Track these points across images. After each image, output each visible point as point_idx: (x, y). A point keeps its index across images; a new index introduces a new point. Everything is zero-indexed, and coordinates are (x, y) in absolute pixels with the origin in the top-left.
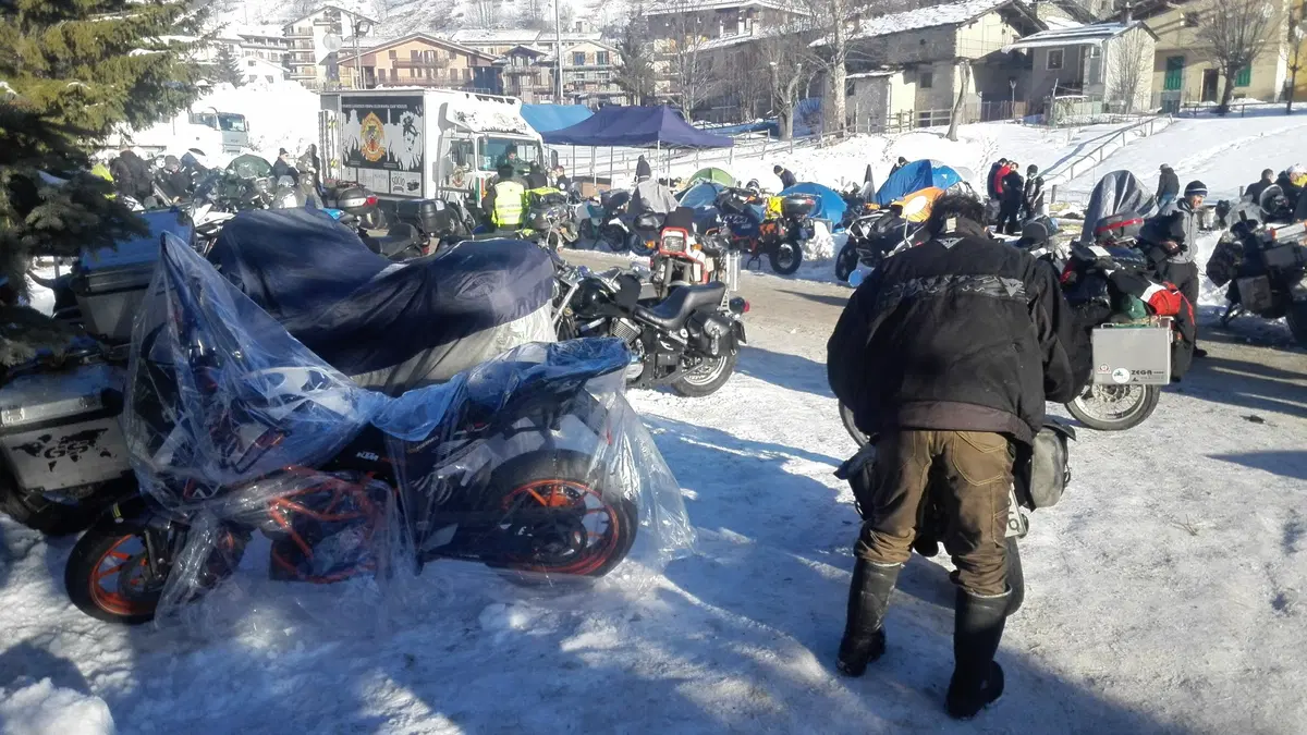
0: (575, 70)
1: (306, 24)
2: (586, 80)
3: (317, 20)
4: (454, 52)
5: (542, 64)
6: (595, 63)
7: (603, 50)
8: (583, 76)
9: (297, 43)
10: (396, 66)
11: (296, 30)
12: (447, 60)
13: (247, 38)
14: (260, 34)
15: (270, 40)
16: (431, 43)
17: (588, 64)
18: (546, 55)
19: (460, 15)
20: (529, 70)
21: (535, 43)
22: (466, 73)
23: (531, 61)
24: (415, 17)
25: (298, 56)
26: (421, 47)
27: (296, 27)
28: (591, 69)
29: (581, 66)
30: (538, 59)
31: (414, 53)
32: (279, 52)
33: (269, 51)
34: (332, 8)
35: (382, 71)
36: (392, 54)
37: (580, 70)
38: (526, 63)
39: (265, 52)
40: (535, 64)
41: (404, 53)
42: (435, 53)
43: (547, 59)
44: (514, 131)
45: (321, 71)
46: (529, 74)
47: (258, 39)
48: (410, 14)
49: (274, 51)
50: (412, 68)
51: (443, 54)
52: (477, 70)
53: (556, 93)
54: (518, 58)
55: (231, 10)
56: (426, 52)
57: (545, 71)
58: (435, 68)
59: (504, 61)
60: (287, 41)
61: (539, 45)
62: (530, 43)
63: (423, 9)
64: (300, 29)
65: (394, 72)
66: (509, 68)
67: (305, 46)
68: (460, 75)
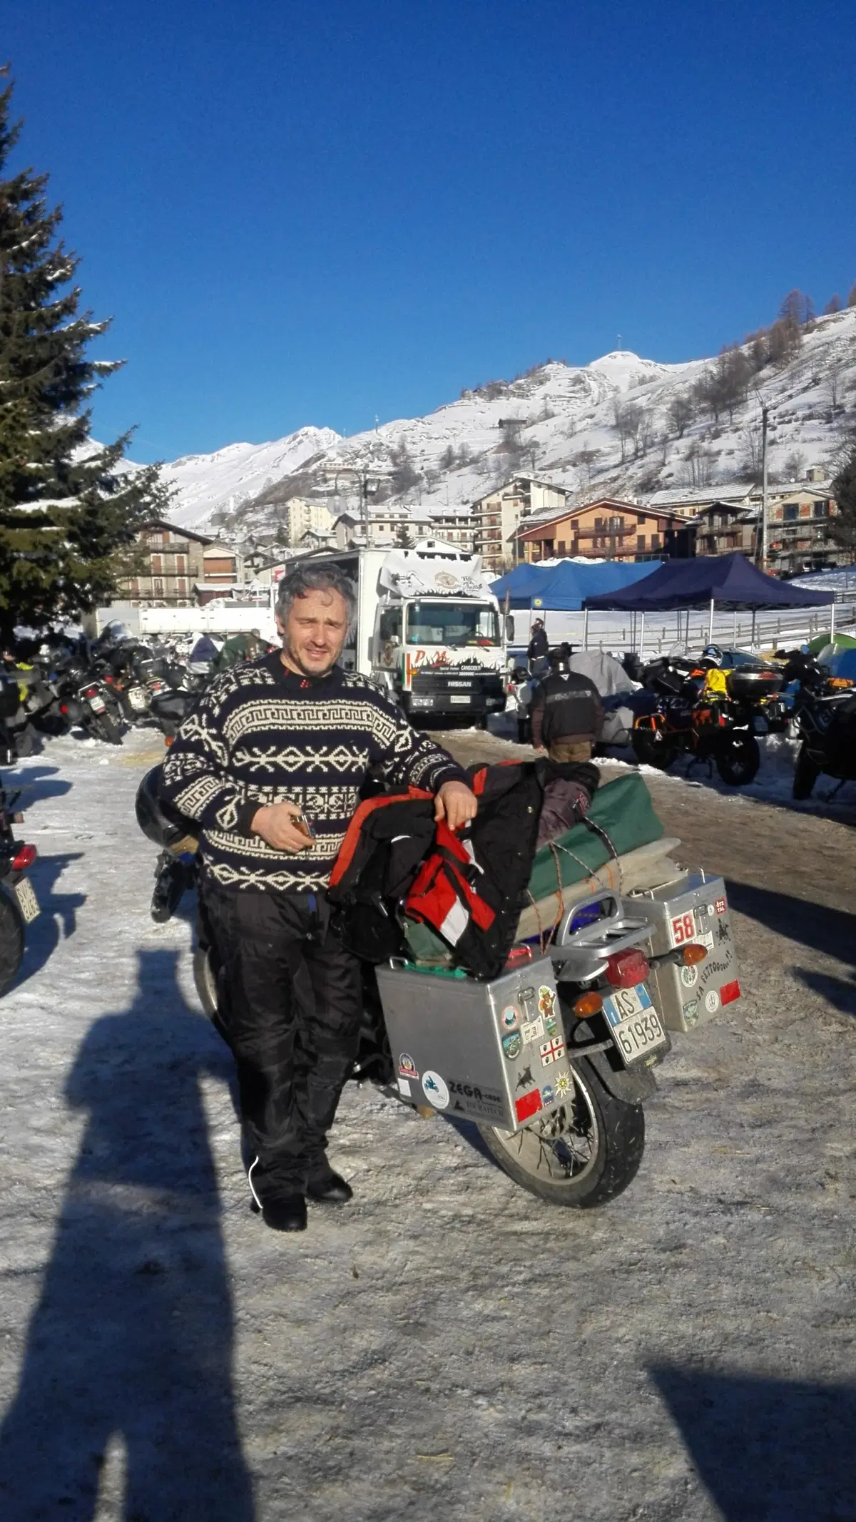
0: (785, 526)
1: (495, 499)
2: (798, 536)
3: (506, 494)
4: (642, 517)
5: (745, 522)
6: (811, 516)
7: (823, 499)
8: (794, 532)
9: (485, 520)
10: (578, 536)
11: (484, 507)
12: (634, 526)
13: (437, 519)
14: (451, 514)
15: (461, 519)
16: (618, 509)
17: (801, 518)
18: (750, 511)
19: (671, 475)
20: (729, 529)
21: (747, 499)
22: (655, 538)
23: (731, 519)
24: (619, 482)
25: (485, 534)
26: (607, 514)
27: (484, 503)
28: (804, 523)
29: (793, 521)
30: (740, 516)
31: (598, 521)
32: (468, 532)
33: (458, 531)
34: (522, 480)
35: (562, 544)
36: (575, 524)
37: (791, 525)
38: (725, 522)
39: (455, 533)
40: (737, 522)
41: (587, 522)
42: (622, 519)
43: (751, 515)
44: (459, 594)
45: (507, 548)
46: (728, 535)
47: (449, 519)
48: (615, 479)
49: (463, 531)
50: (594, 537)
51: (631, 519)
52: (668, 534)
53: (758, 554)
54: (716, 517)
55: (434, 492)
56: (611, 519)
57: (748, 530)
58: (621, 536)
59: (699, 522)
60: (473, 519)
61: (753, 500)
62: (739, 500)
63: (629, 473)
64: (488, 505)
65: (575, 544)
66: (705, 530)
67: (493, 523)
68: (648, 541)
